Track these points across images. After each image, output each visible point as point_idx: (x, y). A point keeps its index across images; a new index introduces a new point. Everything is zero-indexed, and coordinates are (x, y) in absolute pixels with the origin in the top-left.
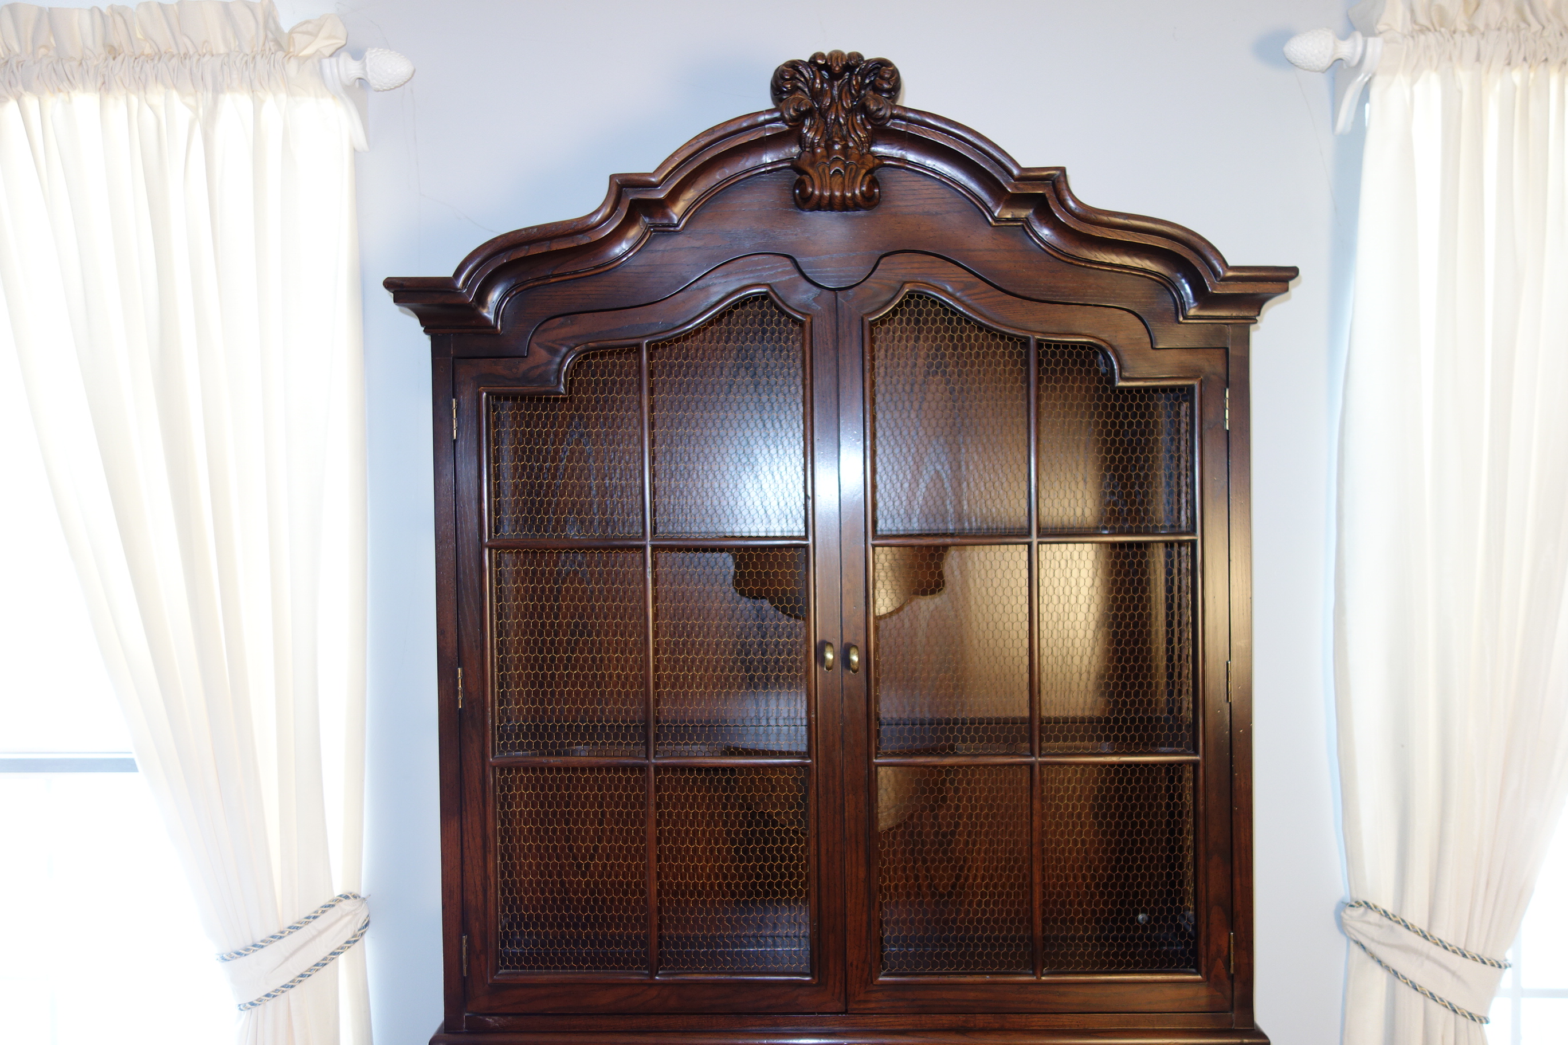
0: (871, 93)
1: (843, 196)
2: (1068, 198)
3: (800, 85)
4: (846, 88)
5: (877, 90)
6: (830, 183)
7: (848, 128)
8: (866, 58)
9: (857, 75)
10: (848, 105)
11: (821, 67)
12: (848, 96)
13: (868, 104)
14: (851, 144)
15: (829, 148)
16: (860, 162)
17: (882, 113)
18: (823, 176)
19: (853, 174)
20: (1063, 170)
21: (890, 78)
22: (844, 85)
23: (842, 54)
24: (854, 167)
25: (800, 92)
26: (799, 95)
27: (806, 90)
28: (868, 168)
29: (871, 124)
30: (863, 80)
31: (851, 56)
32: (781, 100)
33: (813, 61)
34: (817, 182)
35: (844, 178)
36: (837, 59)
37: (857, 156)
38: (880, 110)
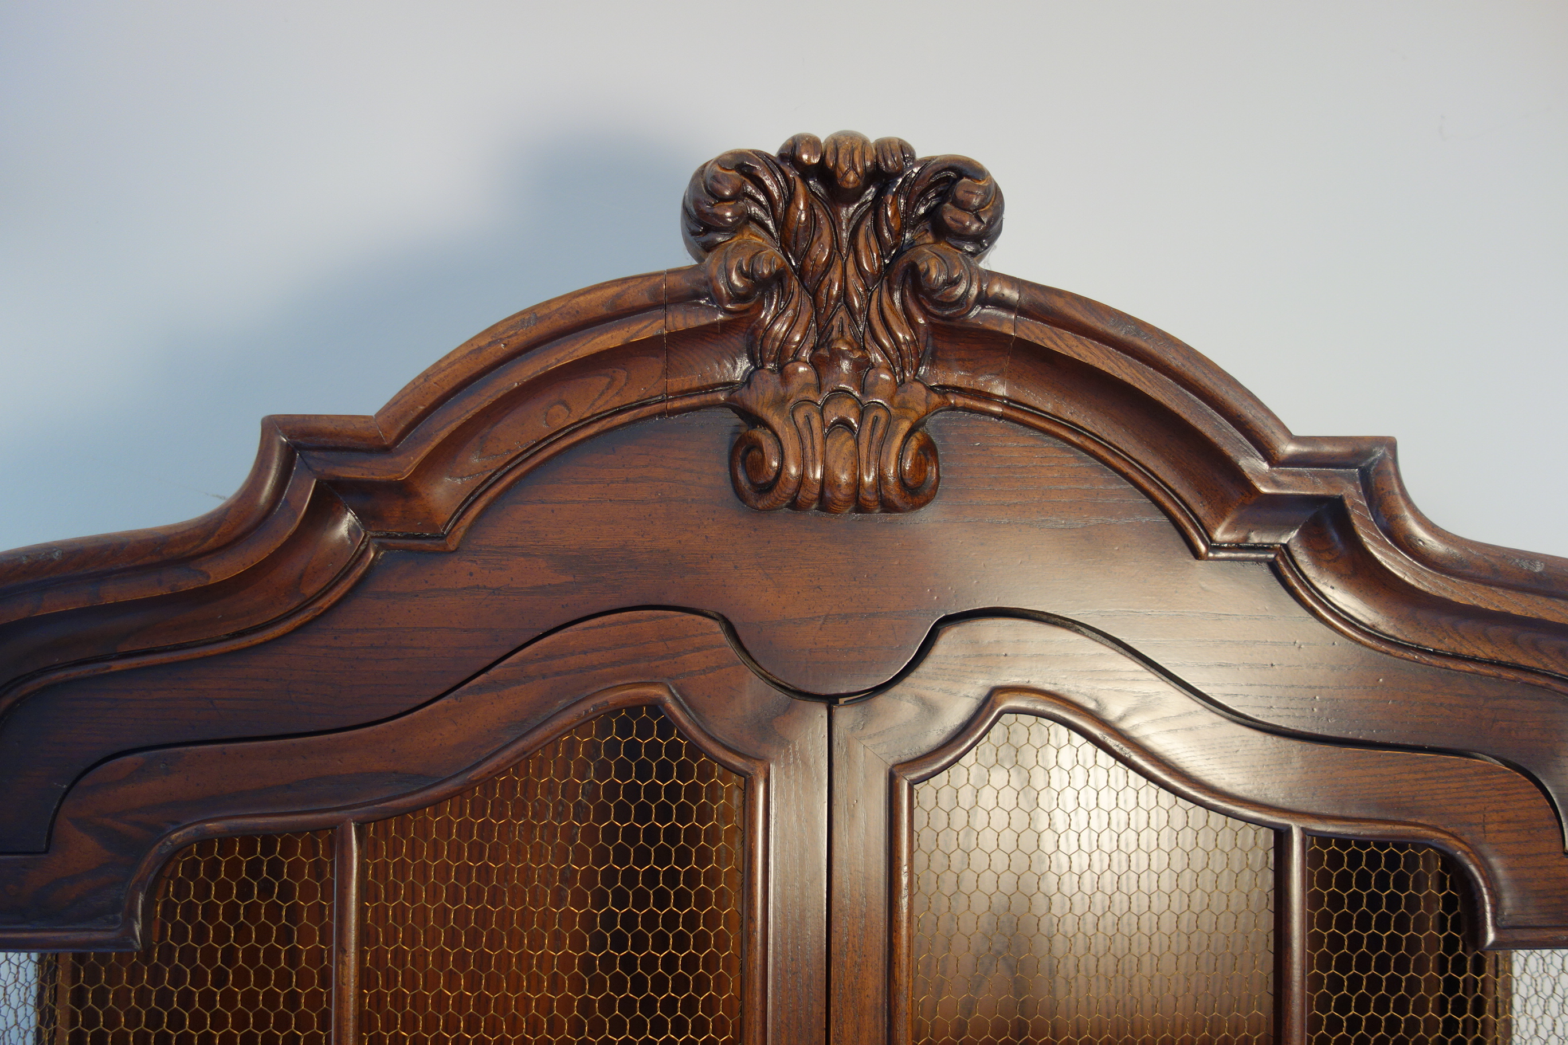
0: (929, 239)
1: (857, 483)
2: (1407, 514)
3: (754, 210)
4: (869, 222)
5: (941, 231)
6: (824, 453)
7: (868, 319)
8: (919, 156)
9: (896, 195)
10: (871, 264)
11: (806, 172)
12: (873, 241)
13: (923, 267)
14: (877, 357)
15: (822, 364)
16: (897, 400)
17: (960, 290)
18: (806, 433)
19: (879, 432)
20: (1391, 445)
21: (981, 206)
22: (863, 217)
23: (865, 142)
24: (882, 414)
25: (754, 227)
26: (753, 237)
27: (770, 223)
28: (913, 416)
29: (926, 313)
30: (911, 206)
31: (883, 147)
32: (709, 247)
33: (790, 155)
34: (791, 448)
35: (857, 443)
36: (852, 152)
37: (889, 390)
38: (954, 283)
